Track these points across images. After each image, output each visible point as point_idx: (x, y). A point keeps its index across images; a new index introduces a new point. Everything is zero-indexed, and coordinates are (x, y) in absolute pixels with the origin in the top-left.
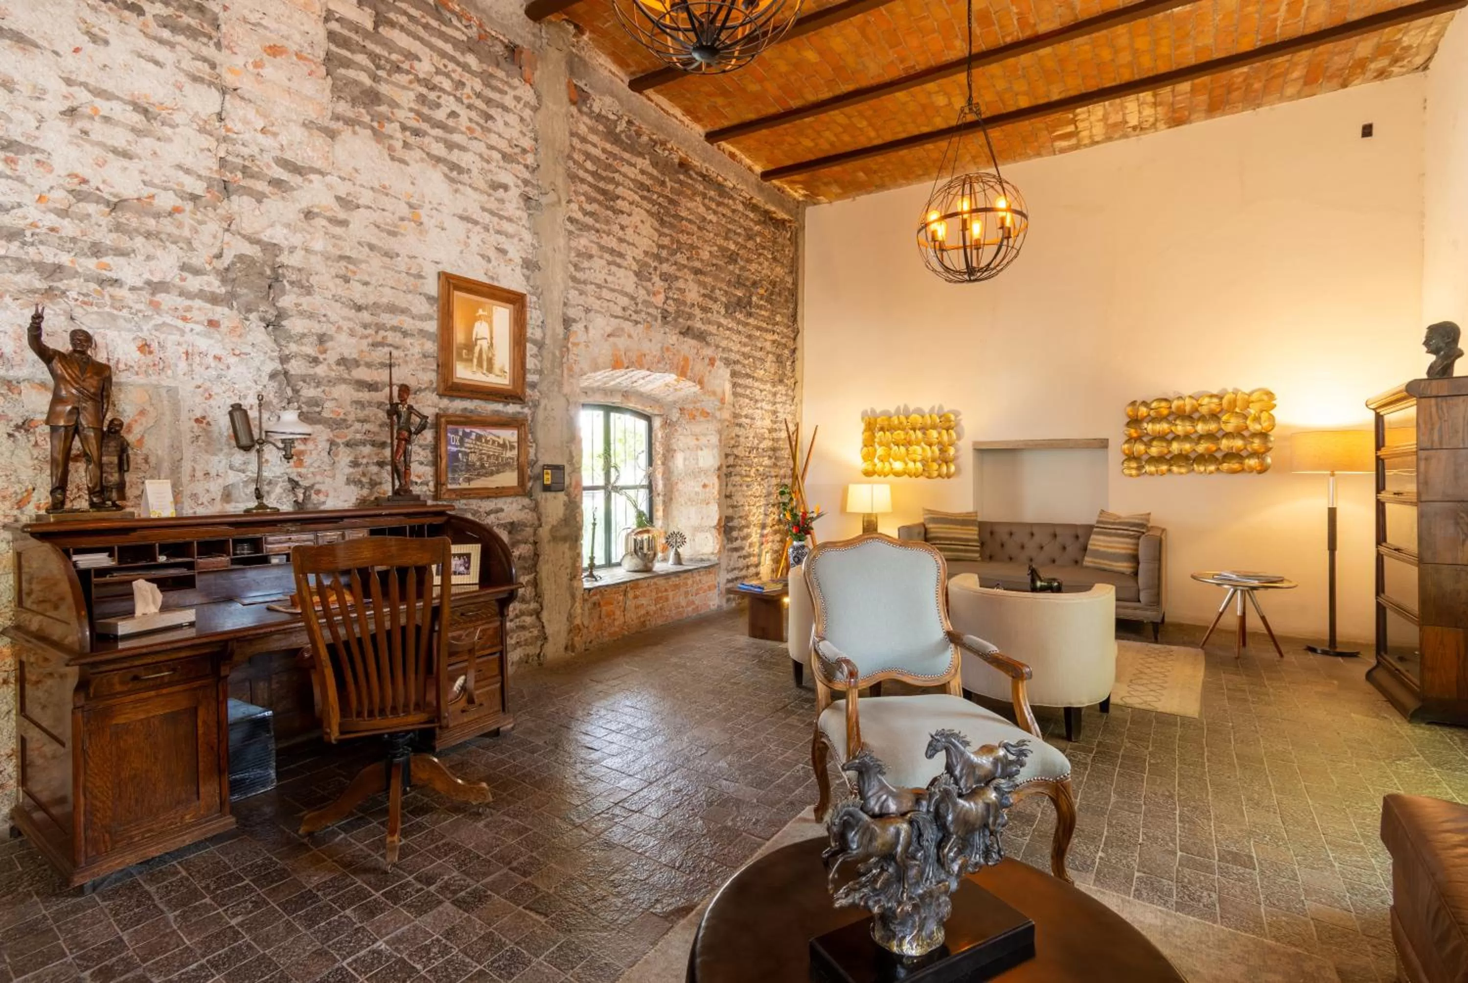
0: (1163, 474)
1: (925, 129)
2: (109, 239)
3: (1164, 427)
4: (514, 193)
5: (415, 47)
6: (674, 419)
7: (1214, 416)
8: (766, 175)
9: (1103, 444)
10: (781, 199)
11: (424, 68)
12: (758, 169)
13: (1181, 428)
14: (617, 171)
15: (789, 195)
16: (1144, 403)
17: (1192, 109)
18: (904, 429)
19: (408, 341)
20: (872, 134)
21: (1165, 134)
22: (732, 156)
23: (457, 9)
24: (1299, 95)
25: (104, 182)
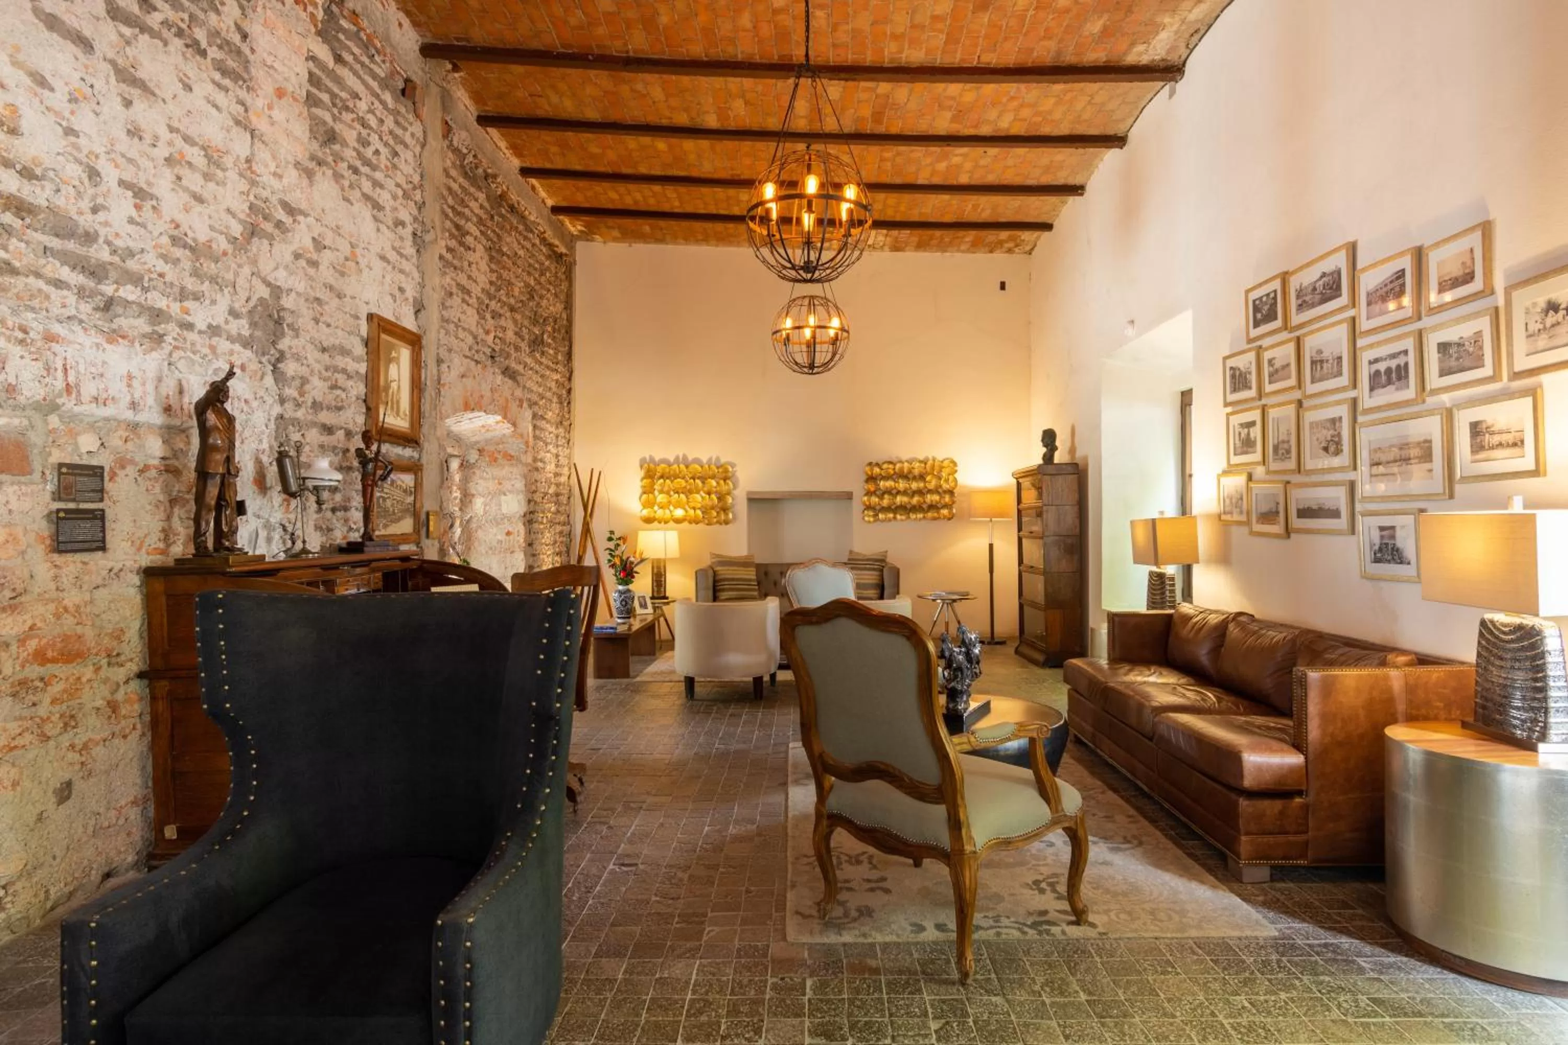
0: (890, 520)
1: (722, 212)
2: (191, 284)
3: (890, 484)
4: (409, 229)
5: (359, 88)
6: (472, 461)
7: (922, 477)
8: (556, 210)
9: (849, 496)
10: (560, 231)
11: (363, 106)
12: (550, 203)
13: (902, 485)
14: (467, 206)
15: (567, 229)
16: (877, 465)
17: (907, 244)
18: (683, 478)
19: (350, 383)
20: (677, 204)
21: (887, 254)
22: (533, 188)
23: (379, 45)
24: (968, 251)
25: (190, 227)
